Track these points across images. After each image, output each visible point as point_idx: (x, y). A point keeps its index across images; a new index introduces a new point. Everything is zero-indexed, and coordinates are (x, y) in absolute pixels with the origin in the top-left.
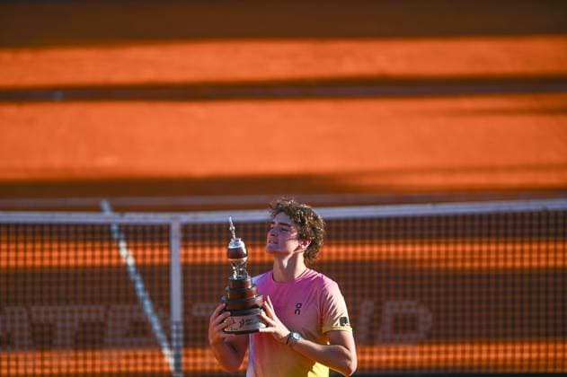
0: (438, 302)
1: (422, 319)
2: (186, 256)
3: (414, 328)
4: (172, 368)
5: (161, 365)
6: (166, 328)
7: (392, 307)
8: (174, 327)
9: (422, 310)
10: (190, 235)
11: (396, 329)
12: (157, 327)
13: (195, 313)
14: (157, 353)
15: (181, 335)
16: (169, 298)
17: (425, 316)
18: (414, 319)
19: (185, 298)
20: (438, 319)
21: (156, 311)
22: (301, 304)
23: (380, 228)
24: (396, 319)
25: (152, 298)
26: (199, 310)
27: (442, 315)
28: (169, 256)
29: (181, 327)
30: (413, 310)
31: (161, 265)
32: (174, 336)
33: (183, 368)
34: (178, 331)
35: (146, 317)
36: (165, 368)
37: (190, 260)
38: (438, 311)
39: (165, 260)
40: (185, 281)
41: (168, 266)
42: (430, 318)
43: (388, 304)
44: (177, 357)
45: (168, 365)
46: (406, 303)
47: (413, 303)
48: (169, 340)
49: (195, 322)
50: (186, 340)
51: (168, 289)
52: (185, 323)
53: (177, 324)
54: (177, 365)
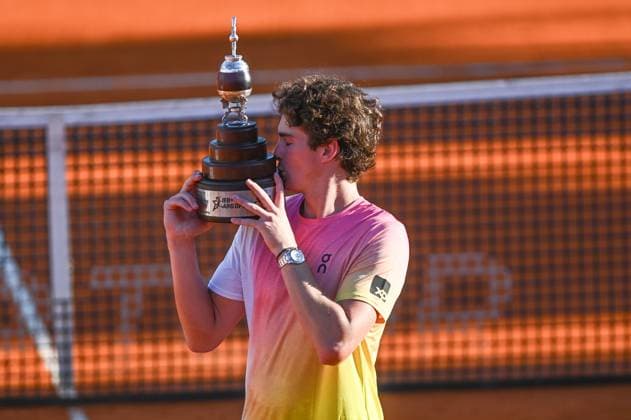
0: (522, 254)
1: (494, 284)
2: (76, 183)
3: (480, 301)
4: (56, 380)
5: (37, 376)
6: (44, 310)
7: (441, 265)
8: (58, 310)
9: (494, 269)
10: (82, 145)
11: (449, 302)
12: (28, 309)
13: (95, 283)
14: (29, 356)
15: (71, 324)
16: (47, 258)
17: (500, 279)
18: (480, 284)
19: (75, 256)
20: (522, 284)
21: (26, 281)
22: (329, 256)
23: (416, 126)
24: (449, 285)
25: (18, 260)
26: (101, 278)
27: (530, 277)
28: (46, 184)
29: (70, 309)
30: (479, 270)
31: (32, 200)
32: (59, 324)
33: (76, 380)
34: (65, 317)
35: (9, 292)
36: (44, 381)
37: (84, 189)
38: (522, 270)
39: (39, 191)
40: (74, 228)
41: (45, 201)
42: (508, 282)
43: (434, 259)
44: (65, 361)
45: (50, 375)
46: (464, 258)
47: (478, 257)
48: (51, 331)
49: (94, 300)
50: (80, 330)
51: (46, 243)
52: (78, 301)
53: (64, 303)
54: (66, 374)
